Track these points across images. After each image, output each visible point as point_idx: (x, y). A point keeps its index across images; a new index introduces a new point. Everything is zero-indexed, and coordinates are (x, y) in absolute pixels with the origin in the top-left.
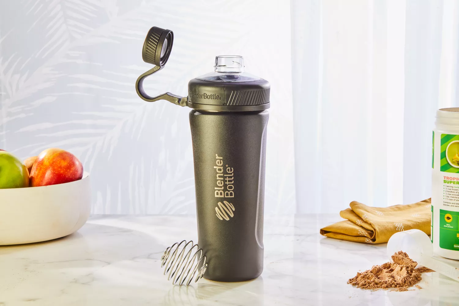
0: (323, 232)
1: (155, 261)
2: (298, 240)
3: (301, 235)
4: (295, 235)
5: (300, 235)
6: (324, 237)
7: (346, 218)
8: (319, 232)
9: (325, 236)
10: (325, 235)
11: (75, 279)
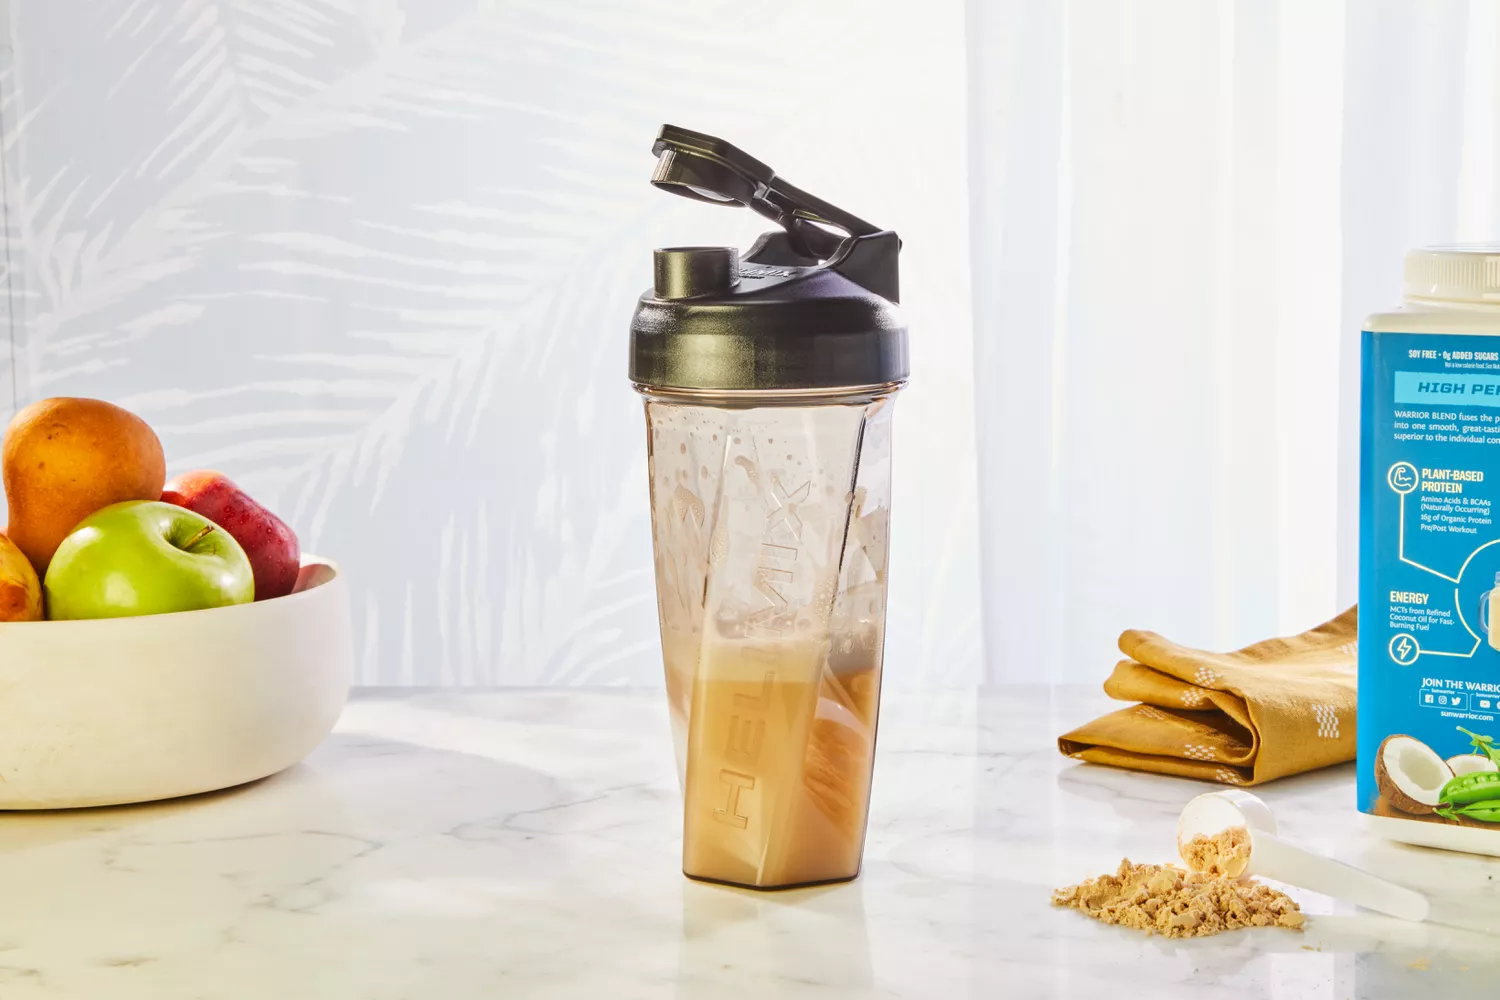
0: (1069, 746)
1: (528, 838)
2: (989, 770)
3: (1003, 754)
4: (981, 754)
5: (997, 755)
6: (1073, 761)
7: (1133, 699)
8: (1055, 744)
9: (1079, 758)
10: (1079, 755)
11: (266, 896)
